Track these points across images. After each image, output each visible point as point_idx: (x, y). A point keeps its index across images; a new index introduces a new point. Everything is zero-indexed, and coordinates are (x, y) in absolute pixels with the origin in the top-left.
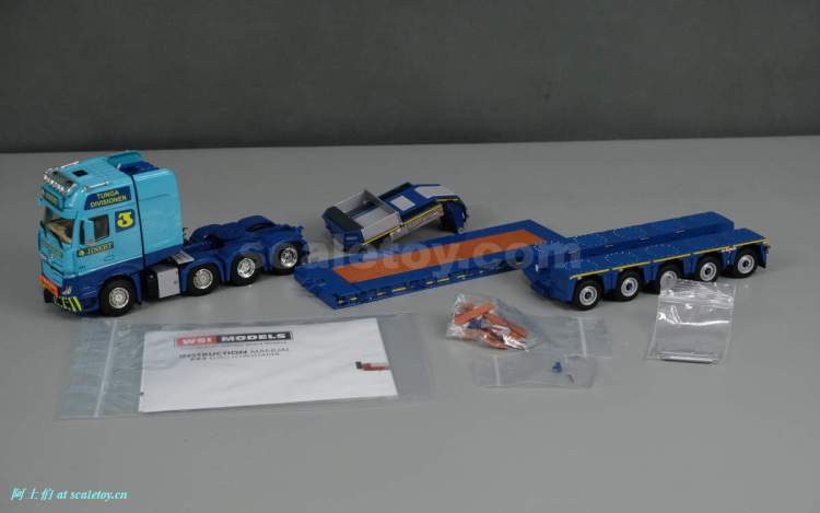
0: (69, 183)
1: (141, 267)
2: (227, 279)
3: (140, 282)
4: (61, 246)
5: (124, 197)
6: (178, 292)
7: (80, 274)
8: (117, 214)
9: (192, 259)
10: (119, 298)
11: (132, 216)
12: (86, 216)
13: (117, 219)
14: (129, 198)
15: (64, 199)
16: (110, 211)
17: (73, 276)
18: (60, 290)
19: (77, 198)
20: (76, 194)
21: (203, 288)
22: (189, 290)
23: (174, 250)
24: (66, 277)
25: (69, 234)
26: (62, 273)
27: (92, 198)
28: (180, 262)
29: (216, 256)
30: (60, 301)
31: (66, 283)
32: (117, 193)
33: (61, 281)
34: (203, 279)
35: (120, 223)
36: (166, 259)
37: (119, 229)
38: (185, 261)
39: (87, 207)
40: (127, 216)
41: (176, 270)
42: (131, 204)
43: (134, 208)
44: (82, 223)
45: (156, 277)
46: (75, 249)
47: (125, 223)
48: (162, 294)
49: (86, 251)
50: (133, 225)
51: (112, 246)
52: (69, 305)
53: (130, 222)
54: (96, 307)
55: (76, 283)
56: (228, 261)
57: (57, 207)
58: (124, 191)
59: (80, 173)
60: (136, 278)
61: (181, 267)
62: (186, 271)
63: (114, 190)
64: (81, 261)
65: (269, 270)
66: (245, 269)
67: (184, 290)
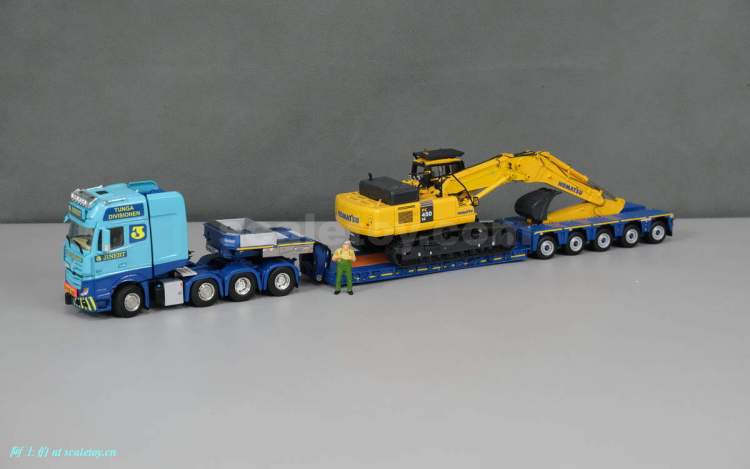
0: (92, 199)
1: (150, 276)
2: (227, 296)
3: (149, 289)
4: (82, 252)
5: (138, 213)
6: (182, 301)
7: (97, 277)
8: (131, 227)
9: (195, 274)
10: (132, 302)
11: (144, 230)
12: (105, 228)
13: (131, 231)
14: (142, 214)
15: (86, 212)
16: (124, 223)
17: (90, 278)
18: (79, 293)
19: (98, 211)
20: (97, 207)
21: (207, 299)
22: (192, 301)
23: (180, 263)
24: (85, 279)
25: (89, 243)
26: (81, 277)
27: (110, 212)
28: (184, 275)
29: (217, 275)
30: (78, 302)
31: (85, 284)
32: (132, 208)
33: (80, 283)
34: (207, 292)
35: (133, 235)
36: (172, 272)
37: (132, 240)
38: (189, 274)
39: (106, 218)
40: (139, 230)
41: (181, 281)
42: (144, 219)
43: (147, 222)
44: (101, 231)
45: (162, 285)
46: (93, 255)
47: (138, 235)
48: (168, 302)
49: (102, 257)
50: (144, 238)
51: (126, 255)
52: (85, 305)
53: (142, 235)
54: (109, 308)
55: (93, 285)
56: (227, 278)
57: (80, 218)
58: (138, 208)
59: (102, 193)
60: (145, 286)
61: (185, 279)
62: (188, 284)
63: (130, 206)
64: (98, 266)
65: (264, 290)
66: (242, 287)
67: (187, 300)
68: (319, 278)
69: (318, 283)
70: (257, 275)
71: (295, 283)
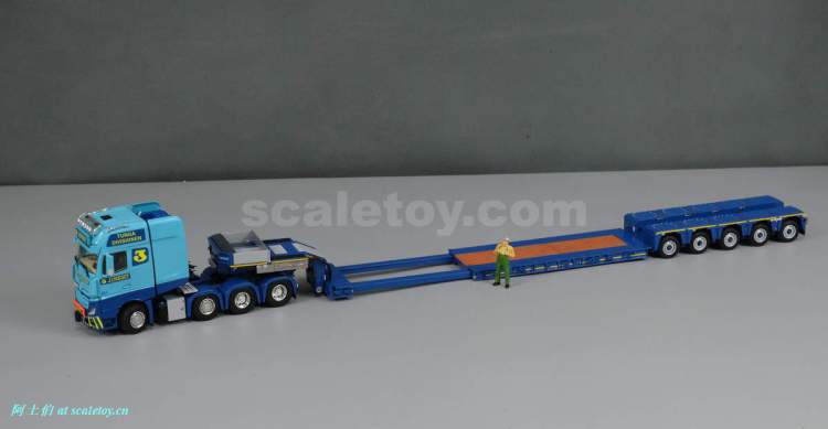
0: (97, 224)
1: (153, 295)
2: (226, 309)
3: (153, 307)
4: (88, 275)
5: (140, 238)
6: (184, 317)
7: (103, 298)
8: (134, 251)
9: (196, 290)
10: (137, 319)
11: (146, 253)
12: (108, 253)
13: (133, 255)
14: (144, 238)
15: (91, 238)
16: (128, 249)
17: (96, 299)
18: (87, 312)
19: (101, 237)
20: (101, 233)
21: (207, 313)
22: (194, 315)
23: (182, 282)
24: (92, 300)
25: (95, 266)
26: (89, 298)
27: (113, 238)
28: (186, 292)
29: (218, 289)
30: (87, 320)
31: (92, 305)
32: (134, 233)
33: (88, 303)
34: (207, 307)
35: (136, 258)
36: (174, 290)
37: (135, 263)
38: (190, 291)
39: (109, 244)
40: (142, 253)
41: (183, 298)
42: (145, 243)
43: (148, 246)
45: (165, 302)
46: (98, 278)
47: (140, 258)
48: (171, 318)
49: (107, 279)
51: (129, 277)
52: (93, 323)
53: (144, 258)
54: (115, 326)
55: (101, 306)
56: (228, 293)
57: (86, 244)
58: (140, 233)
59: (106, 218)
60: (149, 304)
61: (187, 296)
62: (191, 300)
63: (131, 232)
64: (104, 288)
65: (262, 302)
66: (242, 301)
67: (189, 315)
68: (319, 290)
69: (317, 295)
70: (256, 288)
71: (292, 294)
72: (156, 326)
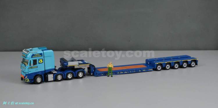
0: (28, 51)
1: (44, 73)
2: (65, 78)
4: (25, 66)
5: (41, 56)
6: (53, 80)
7: (30, 73)
8: (39, 59)
9: (56, 72)
10: (39, 80)
11: (43, 60)
12: (32, 60)
13: (39, 61)
14: (42, 56)
15: (27, 55)
16: (37, 59)
17: (28, 73)
18: (24, 77)
19: (30, 55)
20: (30, 54)
21: (59, 79)
22: (56, 80)
23: (52, 69)
24: (26, 74)
25: (27, 64)
26: (25, 73)
27: (33, 55)
29: (63, 73)
30: (24, 80)
31: (26, 75)
32: (39, 54)
33: (25, 75)
34: (59, 77)
35: (40, 62)
36: (50, 72)
37: (39, 63)
38: (55, 72)
39: (32, 57)
40: (41, 60)
41: (53, 75)
42: (42, 58)
44: (30, 61)
45: (48, 75)
46: (28, 67)
47: (41, 62)
48: (49, 80)
49: (31, 67)
50: (43, 63)
51: (37, 67)
52: (26, 81)
53: (42, 62)
54: (33, 81)
55: (29, 75)
56: (66, 74)
57: (25, 57)
58: (41, 54)
59: (31, 50)
60: (43, 76)
61: (54, 74)
62: (55, 75)
63: (38, 54)
64: (30, 70)
65: (76, 77)
66: (70, 76)
67: (54, 79)
68: (92, 74)
69: (91, 75)
70: (74, 73)
71: (84, 75)
72: (44, 82)
